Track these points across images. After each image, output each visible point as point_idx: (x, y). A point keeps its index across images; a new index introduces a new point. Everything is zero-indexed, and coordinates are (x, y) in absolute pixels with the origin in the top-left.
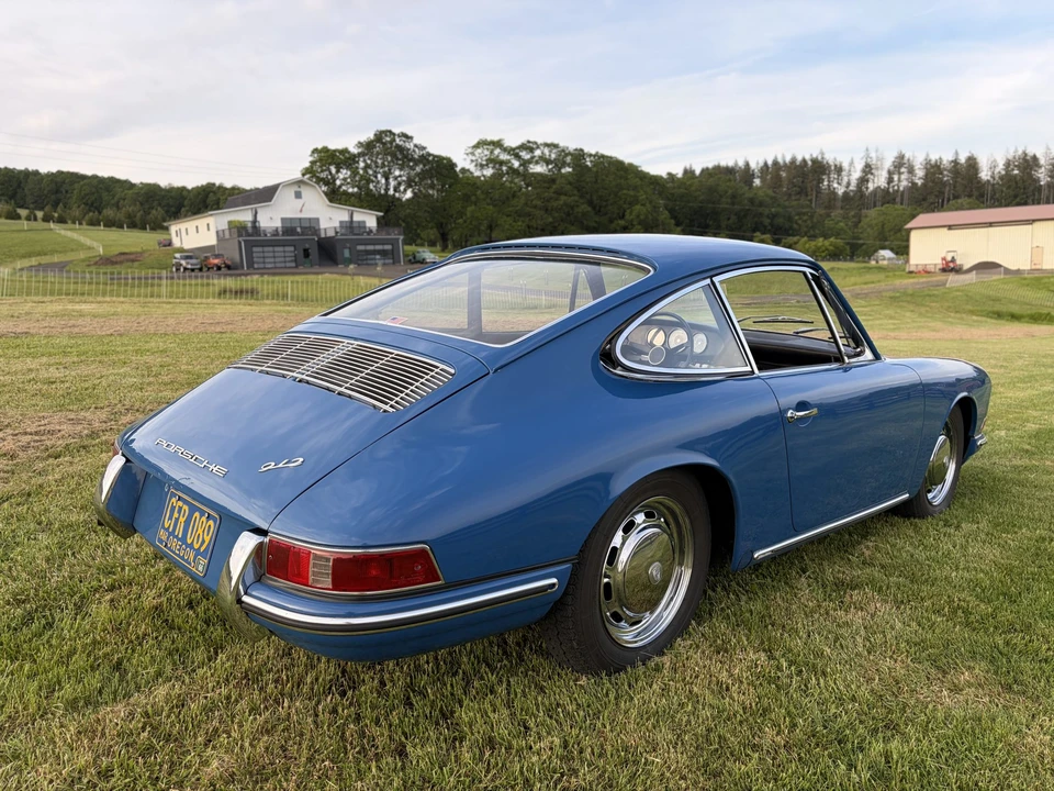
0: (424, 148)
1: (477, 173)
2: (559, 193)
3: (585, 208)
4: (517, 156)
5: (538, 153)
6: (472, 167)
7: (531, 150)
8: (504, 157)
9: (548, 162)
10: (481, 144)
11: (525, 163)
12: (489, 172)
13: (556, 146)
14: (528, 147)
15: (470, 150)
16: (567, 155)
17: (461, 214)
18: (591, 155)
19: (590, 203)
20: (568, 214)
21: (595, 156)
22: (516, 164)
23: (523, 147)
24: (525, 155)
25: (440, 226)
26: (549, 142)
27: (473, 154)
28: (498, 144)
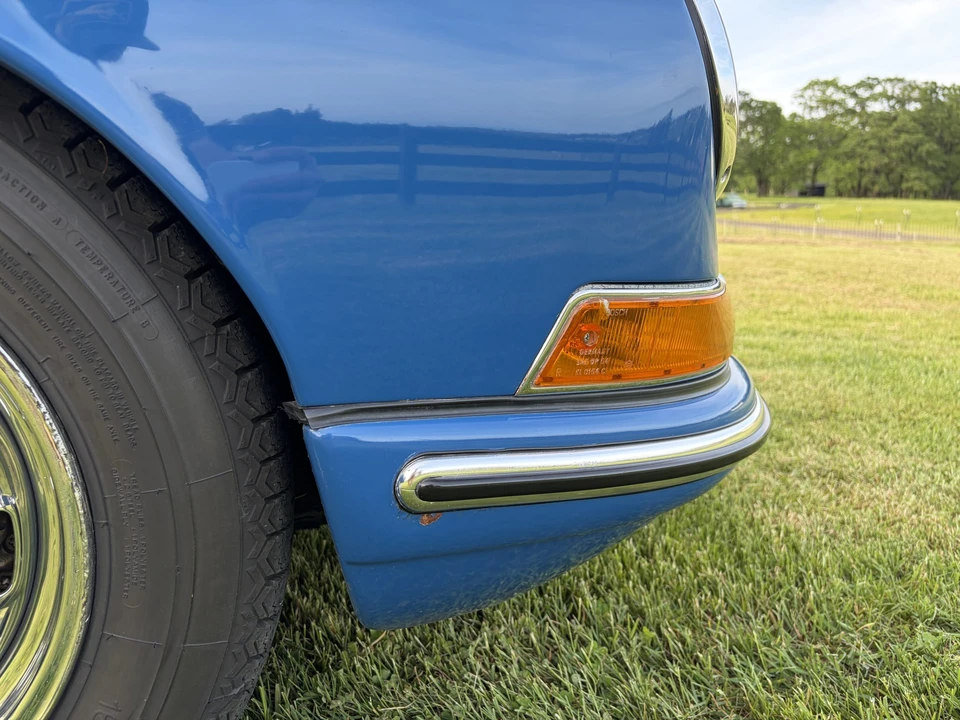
0: (746, 94)
1: (807, 117)
2: (899, 131)
3: (929, 146)
4: (854, 95)
5: (878, 89)
6: (799, 111)
7: (871, 87)
8: (838, 96)
9: (889, 98)
10: (812, 85)
11: (862, 102)
12: (820, 114)
13: (901, 80)
14: (867, 84)
15: (800, 93)
16: (913, 89)
17: (784, 158)
18: (944, 88)
19: (940, 141)
20: (910, 155)
21: (949, 89)
22: (851, 103)
23: (861, 85)
24: (863, 93)
25: (758, 172)
26: (892, 77)
27: (802, 96)
28: (833, 84)
